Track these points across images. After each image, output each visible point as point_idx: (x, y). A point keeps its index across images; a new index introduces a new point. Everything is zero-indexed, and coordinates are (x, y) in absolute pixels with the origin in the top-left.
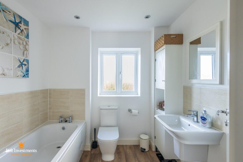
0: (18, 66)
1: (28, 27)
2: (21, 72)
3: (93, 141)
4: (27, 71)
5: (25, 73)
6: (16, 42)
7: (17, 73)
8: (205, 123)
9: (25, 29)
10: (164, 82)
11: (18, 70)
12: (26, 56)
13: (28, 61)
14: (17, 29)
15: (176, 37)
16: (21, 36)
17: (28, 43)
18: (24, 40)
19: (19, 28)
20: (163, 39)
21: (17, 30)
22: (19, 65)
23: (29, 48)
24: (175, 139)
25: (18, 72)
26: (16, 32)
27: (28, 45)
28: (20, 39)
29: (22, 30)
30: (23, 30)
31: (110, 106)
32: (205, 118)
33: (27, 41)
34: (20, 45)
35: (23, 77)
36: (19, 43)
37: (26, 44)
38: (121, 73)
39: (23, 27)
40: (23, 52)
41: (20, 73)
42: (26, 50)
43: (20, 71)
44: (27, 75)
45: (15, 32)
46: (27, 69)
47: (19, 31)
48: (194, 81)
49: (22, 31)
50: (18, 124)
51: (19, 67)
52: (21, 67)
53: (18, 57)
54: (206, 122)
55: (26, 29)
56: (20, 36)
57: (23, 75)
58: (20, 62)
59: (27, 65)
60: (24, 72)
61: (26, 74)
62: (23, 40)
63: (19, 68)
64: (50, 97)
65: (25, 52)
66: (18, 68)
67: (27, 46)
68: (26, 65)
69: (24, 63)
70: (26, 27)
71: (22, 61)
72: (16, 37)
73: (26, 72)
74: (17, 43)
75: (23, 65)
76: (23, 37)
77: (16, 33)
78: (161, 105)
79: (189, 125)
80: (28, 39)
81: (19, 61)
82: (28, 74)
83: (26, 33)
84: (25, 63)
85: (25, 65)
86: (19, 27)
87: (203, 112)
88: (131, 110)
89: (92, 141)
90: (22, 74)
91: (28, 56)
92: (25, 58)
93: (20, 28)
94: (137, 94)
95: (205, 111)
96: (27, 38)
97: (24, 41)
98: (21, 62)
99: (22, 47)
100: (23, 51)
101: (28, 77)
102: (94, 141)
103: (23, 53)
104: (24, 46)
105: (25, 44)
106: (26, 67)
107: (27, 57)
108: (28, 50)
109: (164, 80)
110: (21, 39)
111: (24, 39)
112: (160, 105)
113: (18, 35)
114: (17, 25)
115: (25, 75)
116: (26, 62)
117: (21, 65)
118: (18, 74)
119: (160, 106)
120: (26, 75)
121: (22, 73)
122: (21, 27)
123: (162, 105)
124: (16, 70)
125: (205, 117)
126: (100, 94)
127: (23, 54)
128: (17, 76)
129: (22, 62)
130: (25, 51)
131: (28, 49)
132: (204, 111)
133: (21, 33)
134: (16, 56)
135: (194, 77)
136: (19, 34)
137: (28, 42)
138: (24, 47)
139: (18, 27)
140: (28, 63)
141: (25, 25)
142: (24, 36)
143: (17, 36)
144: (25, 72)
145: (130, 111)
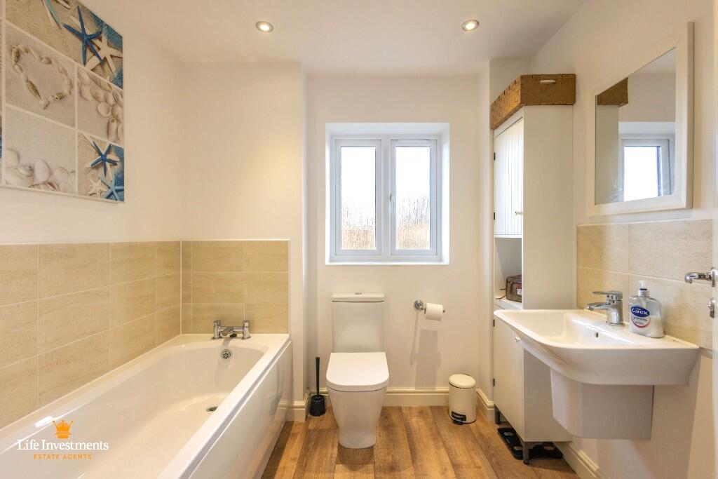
0: (92, 165)
1: (122, 52)
2: (102, 181)
3: (312, 395)
4: (120, 180)
5: (114, 188)
6: (87, 93)
7: (92, 184)
8: (645, 323)
9: (112, 56)
10: (520, 218)
11: (93, 176)
12: (114, 137)
13: (120, 153)
14: (89, 54)
15: (555, 83)
16: (100, 75)
17: (120, 99)
18: (108, 88)
19: (95, 54)
20: (518, 87)
21: (88, 57)
22: (95, 160)
23: (123, 114)
24: (555, 371)
25: (92, 182)
26: (85, 64)
27: (121, 106)
28: (97, 83)
29: (102, 59)
30: (105, 58)
31: (361, 294)
32: (646, 311)
33: (120, 96)
34: (97, 103)
35: (108, 197)
36: (96, 98)
37: (116, 100)
38: (393, 198)
39: (105, 49)
40: (105, 125)
41: (97, 186)
42: (116, 118)
43: (99, 178)
44: (120, 193)
45: (82, 62)
46: (120, 176)
47: (94, 61)
48: (610, 208)
49: (103, 62)
50: (94, 335)
51: (95, 166)
52: (102, 169)
53: (93, 136)
54: (648, 320)
55: (115, 59)
56: (98, 76)
57: (107, 191)
58: (98, 154)
59: (118, 164)
60: (109, 184)
61: (117, 191)
62: (105, 90)
63: (94, 171)
64: (186, 266)
65: (114, 125)
66: (93, 168)
67: (118, 109)
68: (116, 164)
69: (109, 157)
70: (115, 52)
71: (106, 149)
72: (87, 78)
73: (115, 185)
74: (90, 98)
75: (107, 163)
76: (106, 81)
77: (87, 65)
78: (512, 285)
79: (597, 335)
80: (122, 88)
81: (94, 150)
82: (123, 190)
83: (114, 69)
84: (112, 156)
85: (114, 163)
86: (96, 48)
87: (639, 293)
88: (421, 304)
89: (310, 395)
90: (104, 189)
91: (121, 139)
92: (114, 142)
93: (99, 53)
94: (441, 260)
95: (646, 290)
96: (117, 85)
97: (110, 91)
98: (100, 154)
99: (102, 108)
100: (106, 121)
101: (122, 199)
102: (316, 394)
103: (106, 127)
104: (111, 108)
105: (111, 101)
106: (116, 168)
107: (119, 139)
108: (121, 120)
109: (520, 209)
110: (100, 86)
111: (109, 86)
112: (509, 285)
113: (92, 73)
114: (88, 43)
115: (112, 193)
116: (116, 155)
117: (102, 162)
118: (92, 188)
119: (509, 289)
120: (115, 193)
121: (106, 187)
122: (99, 49)
123: (515, 286)
124: (87, 174)
125: (644, 306)
126: (331, 260)
127: (106, 130)
128: (90, 193)
129: (103, 153)
130: (113, 121)
131: (120, 116)
132: (641, 289)
133: (99, 68)
134: (87, 135)
135: (611, 197)
136: (93, 70)
137: (122, 97)
138: (109, 110)
139: (90, 49)
140: (122, 159)
141: (112, 45)
142: (108, 77)
143: (88, 74)
144: (113, 183)
145: (418, 306)
